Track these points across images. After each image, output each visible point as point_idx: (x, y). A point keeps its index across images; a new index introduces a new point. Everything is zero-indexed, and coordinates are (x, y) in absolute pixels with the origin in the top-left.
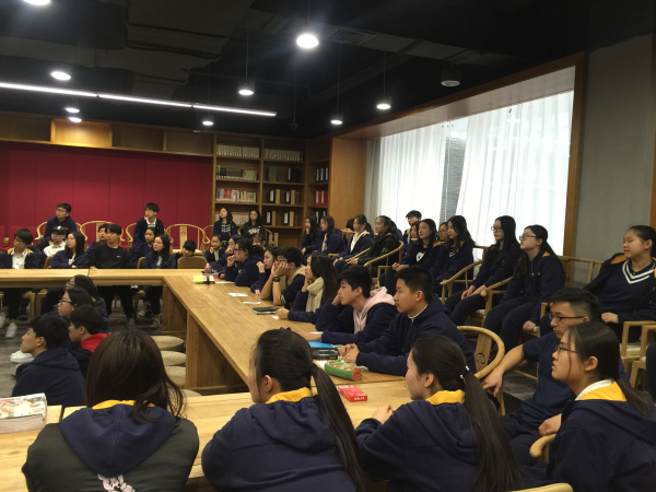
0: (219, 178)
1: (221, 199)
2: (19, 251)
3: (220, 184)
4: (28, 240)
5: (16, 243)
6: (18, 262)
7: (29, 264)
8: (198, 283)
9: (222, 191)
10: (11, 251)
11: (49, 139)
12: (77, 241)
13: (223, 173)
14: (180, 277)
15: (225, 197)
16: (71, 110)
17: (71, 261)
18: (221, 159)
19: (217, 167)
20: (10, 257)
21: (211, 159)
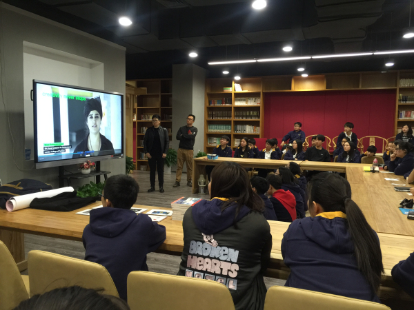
0: (402, 103)
1: (403, 118)
2: (268, 150)
3: (401, 107)
4: (272, 144)
5: (267, 145)
6: (268, 156)
7: (273, 157)
8: (366, 171)
9: (404, 113)
10: (264, 150)
11: (291, 89)
12: (298, 145)
13: (405, 99)
14: (357, 168)
15: (406, 116)
16: (301, 70)
17: (294, 156)
18: (402, 90)
19: (399, 96)
20: (264, 153)
21: (395, 90)
